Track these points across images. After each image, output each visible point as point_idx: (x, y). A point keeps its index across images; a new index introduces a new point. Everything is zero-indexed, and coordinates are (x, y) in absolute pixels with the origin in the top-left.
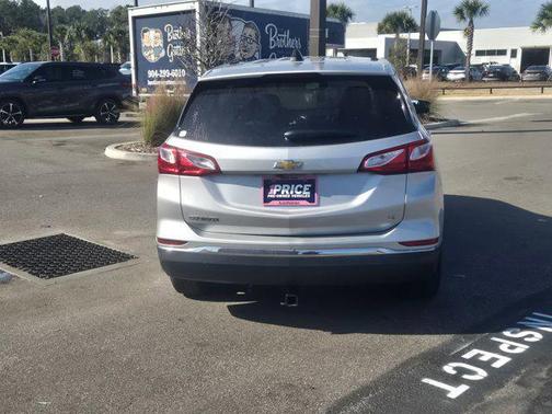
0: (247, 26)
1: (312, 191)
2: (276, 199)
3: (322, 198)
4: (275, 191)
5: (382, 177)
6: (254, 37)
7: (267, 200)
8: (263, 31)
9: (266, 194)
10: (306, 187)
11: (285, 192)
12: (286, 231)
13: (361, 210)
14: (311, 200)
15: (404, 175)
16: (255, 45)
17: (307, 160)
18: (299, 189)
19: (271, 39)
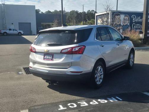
0: (125, 16)
1: (52, 57)
2: (46, 59)
3: (54, 59)
4: (46, 57)
5: (66, 55)
6: (127, 19)
7: (44, 59)
8: (131, 17)
9: (44, 57)
10: (52, 56)
11: (48, 57)
12: (47, 66)
13: (61, 63)
14: (52, 59)
15: (72, 55)
16: (128, 21)
17: (50, 50)
18: (50, 57)
19: (134, 19)
